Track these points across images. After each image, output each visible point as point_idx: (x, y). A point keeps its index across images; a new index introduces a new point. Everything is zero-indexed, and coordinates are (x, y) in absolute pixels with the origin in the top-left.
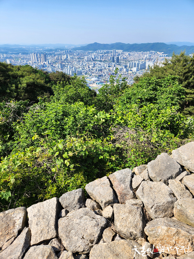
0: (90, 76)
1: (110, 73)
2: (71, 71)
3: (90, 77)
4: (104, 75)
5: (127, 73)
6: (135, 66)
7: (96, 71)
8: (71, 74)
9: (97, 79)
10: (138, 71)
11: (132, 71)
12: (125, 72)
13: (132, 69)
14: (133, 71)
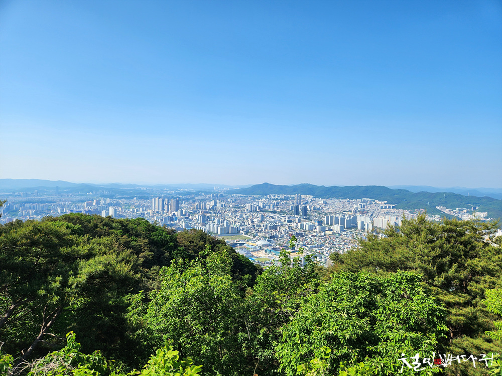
0: (254, 236)
1: (291, 233)
2: (219, 228)
3: (254, 239)
4: (279, 236)
5: (323, 234)
6: (337, 223)
7: (266, 228)
8: (219, 233)
9: (266, 242)
10: (344, 231)
11: (331, 230)
12: (320, 232)
13: (331, 228)
14: (335, 232)
